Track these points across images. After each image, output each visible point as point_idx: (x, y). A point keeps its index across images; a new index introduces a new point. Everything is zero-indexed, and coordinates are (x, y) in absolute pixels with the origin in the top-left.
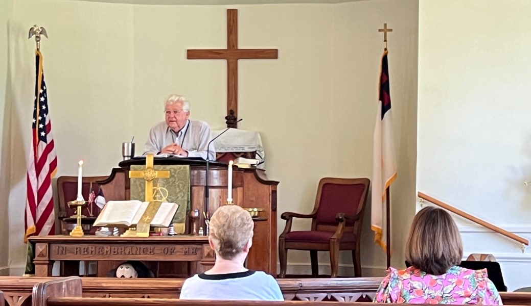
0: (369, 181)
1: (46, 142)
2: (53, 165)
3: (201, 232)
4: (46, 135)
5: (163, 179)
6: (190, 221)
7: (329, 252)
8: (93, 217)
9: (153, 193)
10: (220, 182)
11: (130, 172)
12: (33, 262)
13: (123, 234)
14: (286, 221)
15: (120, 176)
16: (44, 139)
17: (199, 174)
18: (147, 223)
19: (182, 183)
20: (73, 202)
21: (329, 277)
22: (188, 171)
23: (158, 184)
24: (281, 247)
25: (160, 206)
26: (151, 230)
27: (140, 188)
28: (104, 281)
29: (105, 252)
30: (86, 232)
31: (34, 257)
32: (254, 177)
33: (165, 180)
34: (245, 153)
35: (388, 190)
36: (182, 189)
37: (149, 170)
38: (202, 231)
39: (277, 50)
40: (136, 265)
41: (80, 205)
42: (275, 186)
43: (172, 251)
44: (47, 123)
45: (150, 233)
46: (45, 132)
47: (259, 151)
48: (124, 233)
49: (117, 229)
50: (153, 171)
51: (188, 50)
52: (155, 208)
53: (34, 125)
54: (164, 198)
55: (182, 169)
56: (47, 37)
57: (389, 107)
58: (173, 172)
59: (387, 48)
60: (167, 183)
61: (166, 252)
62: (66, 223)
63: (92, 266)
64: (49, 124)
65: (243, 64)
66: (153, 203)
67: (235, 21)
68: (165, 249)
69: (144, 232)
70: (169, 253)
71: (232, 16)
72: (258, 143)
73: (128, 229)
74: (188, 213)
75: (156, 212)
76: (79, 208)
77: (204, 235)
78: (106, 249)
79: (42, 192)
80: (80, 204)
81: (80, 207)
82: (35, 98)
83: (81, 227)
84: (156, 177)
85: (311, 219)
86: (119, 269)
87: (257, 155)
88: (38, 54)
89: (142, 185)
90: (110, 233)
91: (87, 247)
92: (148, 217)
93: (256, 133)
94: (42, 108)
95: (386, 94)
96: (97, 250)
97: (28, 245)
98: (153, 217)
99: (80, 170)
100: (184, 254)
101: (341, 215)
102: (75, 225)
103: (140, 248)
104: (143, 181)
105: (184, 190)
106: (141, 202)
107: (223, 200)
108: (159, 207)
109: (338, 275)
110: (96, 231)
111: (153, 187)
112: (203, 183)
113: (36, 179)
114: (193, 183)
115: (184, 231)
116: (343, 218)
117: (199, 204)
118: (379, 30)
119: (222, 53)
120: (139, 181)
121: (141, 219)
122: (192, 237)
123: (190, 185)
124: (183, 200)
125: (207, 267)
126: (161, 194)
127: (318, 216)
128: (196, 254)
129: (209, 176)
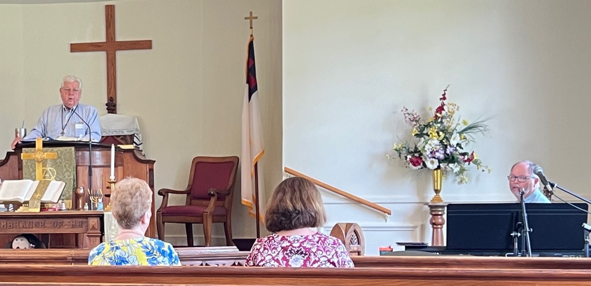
0: (238, 158)
3: (86, 207)
5: (51, 160)
6: (77, 196)
7: (202, 224)
9: (43, 173)
10: (102, 162)
11: (22, 154)
13: (17, 210)
14: (162, 197)
15: (13, 159)
17: (83, 154)
18: (38, 199)
19: (67, 164)
22: (73, 153)
23: (47, 165)
24: (159, 221)
25: (49, 184)
26: (41, 206)
27: (31, 169)
32: (132, 157)
33: (53, 161)
34: (125, 136)
35: (256, 166)
37: (38, 153)
38: (88, 206)
39: (151, 41)
40: (30, 238)
42: (151, 165)
43: (61, 224)
45: (41, 209)
47: (137, 134)
49: (12, 206)
50: (43, 153)
51: (71, 44)
52: (44, 186)
54: (53, 178)
55: (68, 151)
57: (256, 89)
58: (60, 153)
59: (253, 35)
60: (55, 163)
65: (120, 55)
66: (43, 182)
67: (113, 16)
68: (54, 223)
69: (36, 207)
70: (58, 227)
71: (110, 11)
72: (136, 127)
73: (22, 206)
74: (75, 190)
75: (46, 189)
77: (89, 209)
78: (2, 224)
84: (45, 158)
85: (185, 195)
86: (15, 241)
87: (135, 137)
89: (33, 165)
90: (6, 209)
92: (38, 195)
93: (134, 119)
95: (252, 77)
98: (42, 194)
100: (71, 227)
101: (213, 190)
103: (32, 222)
104: (33, 162)
105: (70, 170)
106: (32, 181)
107: (105, 178)
108: (47, 186)
111: (43, 167)
112: (87, 163)
114: (78, 163)
115: (71, 207)
116: (214, 193)
117: (84, 182)
118: (246, 18)
119: (102, 46)
120: (30, 162)
121: (33, 196)
122: (78, 211)
123: (75, 165)
124: (69, 178)
125: (92, 238)
126: (50, 174)
127: (192, 192)
128: (82, 227)
129: (92, 156)
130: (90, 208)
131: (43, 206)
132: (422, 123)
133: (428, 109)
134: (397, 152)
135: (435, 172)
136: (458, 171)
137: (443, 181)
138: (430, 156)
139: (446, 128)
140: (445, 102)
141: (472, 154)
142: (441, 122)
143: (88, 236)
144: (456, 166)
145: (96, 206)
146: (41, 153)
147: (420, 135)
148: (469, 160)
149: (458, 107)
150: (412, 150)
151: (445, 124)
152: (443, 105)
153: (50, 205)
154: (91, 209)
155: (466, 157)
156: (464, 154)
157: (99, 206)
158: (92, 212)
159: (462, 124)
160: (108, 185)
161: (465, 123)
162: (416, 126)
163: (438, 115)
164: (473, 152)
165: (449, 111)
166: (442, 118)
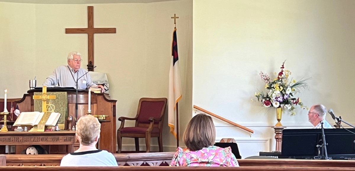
0: (166, 99)
3: (74, 129)
5: (52, 100)
6: (67, 122)
7: (145, 138)
8: (13, 121)
9: (47, 108)
10: (84, 101)
11: (33, 96)
13: (30, 130)
14: (121, 122)
15: (28, 98)
17: (72, 97)
18: (43, 124)
19: (62, 102)
20: (2, 113)
21: (145, 152)
22: (66, 95)
23: (49, 103)
24: (118, 136)
25: (50, 114)
27: (39, 105)
28: (19, 156)
30: (9, 130)
32: (103, 98)
35: (177, 104)
37: (44, 95)
39: (115, 28)
40: (37, 147)
42: (114, 103)
43: (57, 139)
45: (45, 129)
47: (106, 84)
49: (27, 128)
50: (47, 95)
51: (66, 29)
52: (48, 115)
54: (53, 110)
55: (63, 94)
57: (178, 59)
58: (58, 96)
60: (54, 101)
61: (54, 140)
63: (13, 148)
65: (96, 36)
66: (46, 113)
67: (92, 13)
68: (53, 138)
69: (41, 129)
71: (90, 10)
72: (105, 80)
73: (33, 128)
74: (66, 118)
75: (49, 117)
76: (5, 116)
78: (20, 139)
80: (6, 114)
83: (6, 127)
84: (48, 99)
85: (135, 121)
86: (28, 149)
89: (41, 103)
90: (23, 130)
91: (9, 138)
92: (44, 121)
93: (104, 74)
95: (175, 52)
96: (15, 139)
98: (46, 121)
99: (6, 95)
100: (64, 141)
101: (151, 118)
102: (3, 125)
103: (39, 138)
104: (41, 101)
105: (64, 106)
106: (39, 113)
107: (86, 110)
109: (150, 151)
110: (15, 129)
111: (47, 104)
112: (75, 101)
114: (69, 102)
115: (64, 128)
116: (153, 120)
117: (72, 113)
118: (172, 18)
119: (85, 30)
120: (39, 101)
121: (40, 122)
122: (69, 131)
123: (67, 103)
124: (63, 111)
126: (51, 108)
127: (139, 119)
128: (71, 141)
129: (78, 98)
131: (46, 127)
132: (271, 81)
133: (274, 73)
134: (257, 97)
135: (278, 109)
136: (290, 109)
137: (282, 114)
138: (275, 100)
139: (284, 84)
140: (284, 69)
141: (298, 99)
142: (281, 81)
143: (74, 146)
144: (289, 106)
147: (269, 88)
148: (296, 103)
149: (291, 73)
150: (265, 96)
151: (283, 82)
152: (282, 71)
153: (50, 128)
155: (295, 101)
156: (294, 99)
159: (292, 82)
161: (294, 81)
162: (267, 83)
163: (280, 77)
164: (299, 98)
165: (285, 75)
166: (282, 79)
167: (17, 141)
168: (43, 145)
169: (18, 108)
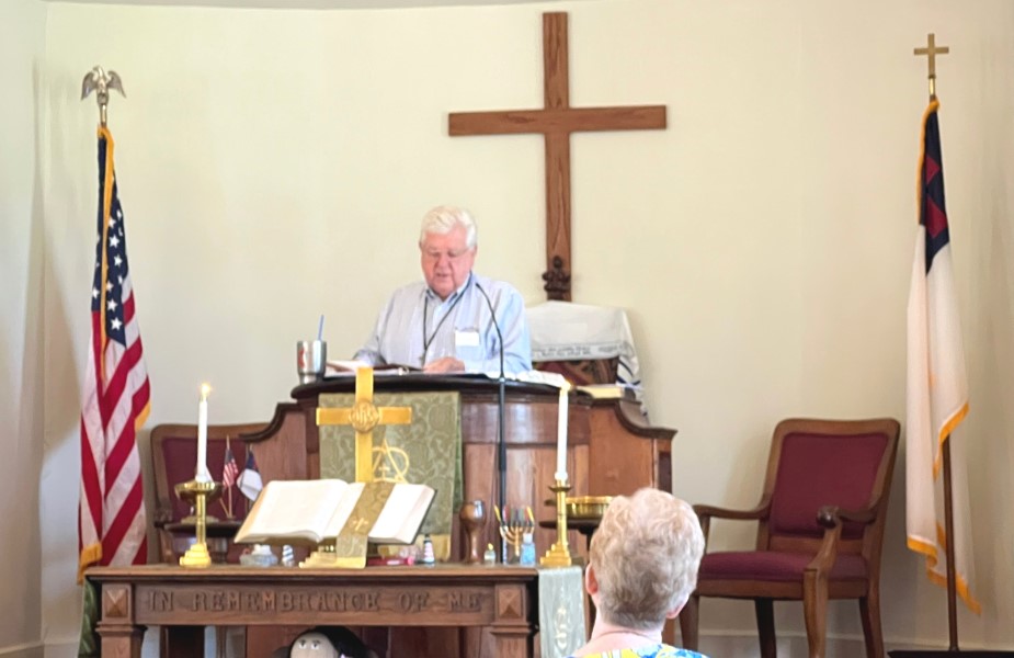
0: (898, 426)
1: (122, 341)
2: (142, 398)
3: (490, 556)
4: (122, 327)
5: (397, 428)
6: (464, 527)
8: (236, 520)
9: (374, 463)
10: (533, 434)
11: (318, 411)
12: (97, 630)
13: (304, 561)
15: (294, 422)
16: (119, 336)
17: (482, 417)
18: (361, 534)
19: (441, 437)
20: (188, 486)
22: (456, 408)
23: (385, 440)
25: (390, 492)
26: (369, 551)
27: (342, 450)
29: (264, 603)
30: (216, 557)
31: (100, 619)
32: (615, 419)
33: (401, 431)
34: (593, 362)
35: (946, 446)
36: (441, 450)
37: (363, 406)
38: (494, 553)
39: (665, 108)
41: (203, 492)
42: (665, 441)
43: (422, 601)
44: (125, 298)
45: (368, 558)
46: (120, 320)
47: (626, 357)
48: (307, 560)
49: (291, 550)
50: (374, 408)
51: (452, 116)
52: (379, 497)
53: (96, 304)
54: (401, 474)
55: (441, 402)
56: (123, 93)
57: (946, 241)
58: (421, 410)
59: (937, 94)
60: (406, 435)
61: (407, 604)
62: (171, 535)
63: (235, 639)
64: (131, 299)
65: (585, 147)
66: (374, 487)
67: (562, 44)
68: (403, 598)
69: (356, 555)
70: (414, 607)
71: (556, 31)
72: (622, 338)
73: (316, 550)
74: (458, 509)
75: (383, 506)
76: (201, 500)
77: (496, 561)
78: (265, 598)
79: (116, 461)
80: (203, 488)
81: (204, 497)
82: (96, 238)
83: (205, 544)
84: (380, 422)
85: (755, 524)
86: (298, 646)
87: (620, 368)
88: (104, 136)
89: (348, 442)
90: (274, 559)
91: (220, 594)
92: (362, 521)
93: (617, 313)
94: (113, 261)
95: (936, 208)
96: (245, 599)
97: (84, 588)
98: (373, 521)
99: (204, 406)
100: (449, 608)
101: (830, 511)
102: (193, 540)
103: (345, 596)
104: (351, 433)
105: (447, 455)
106: (344, 483)
107: (541, 477)
108: (386, 497)
110: (241, 553)
111: (374, 444)
112: (492, 435)
113: (101, 432)
114: (468, 435)
115: (448, 555)
116: (835, 519)
117: (483, 487)
118: (917, 52)
119: (533, 120)
120: (339, 432)
121: (347, 525)
122: (469, 567)
123: (460, 440)
124: (444, 476)
125: (506, 641)
126: (391, 466)
127: (772, 515)
128: (479, 610)
129: (506, 418)
130: (500, 559)
131: (375, 552)
143: (494, 633)
145: (517, 553)
146: (369, 409)
153: (392, 550)
154: (502, 560)
157: (525, 554)
158: (506, 568)
160: (548, 495)
167: (254, 607)
168: (360, 628)
169: (251, 465)
